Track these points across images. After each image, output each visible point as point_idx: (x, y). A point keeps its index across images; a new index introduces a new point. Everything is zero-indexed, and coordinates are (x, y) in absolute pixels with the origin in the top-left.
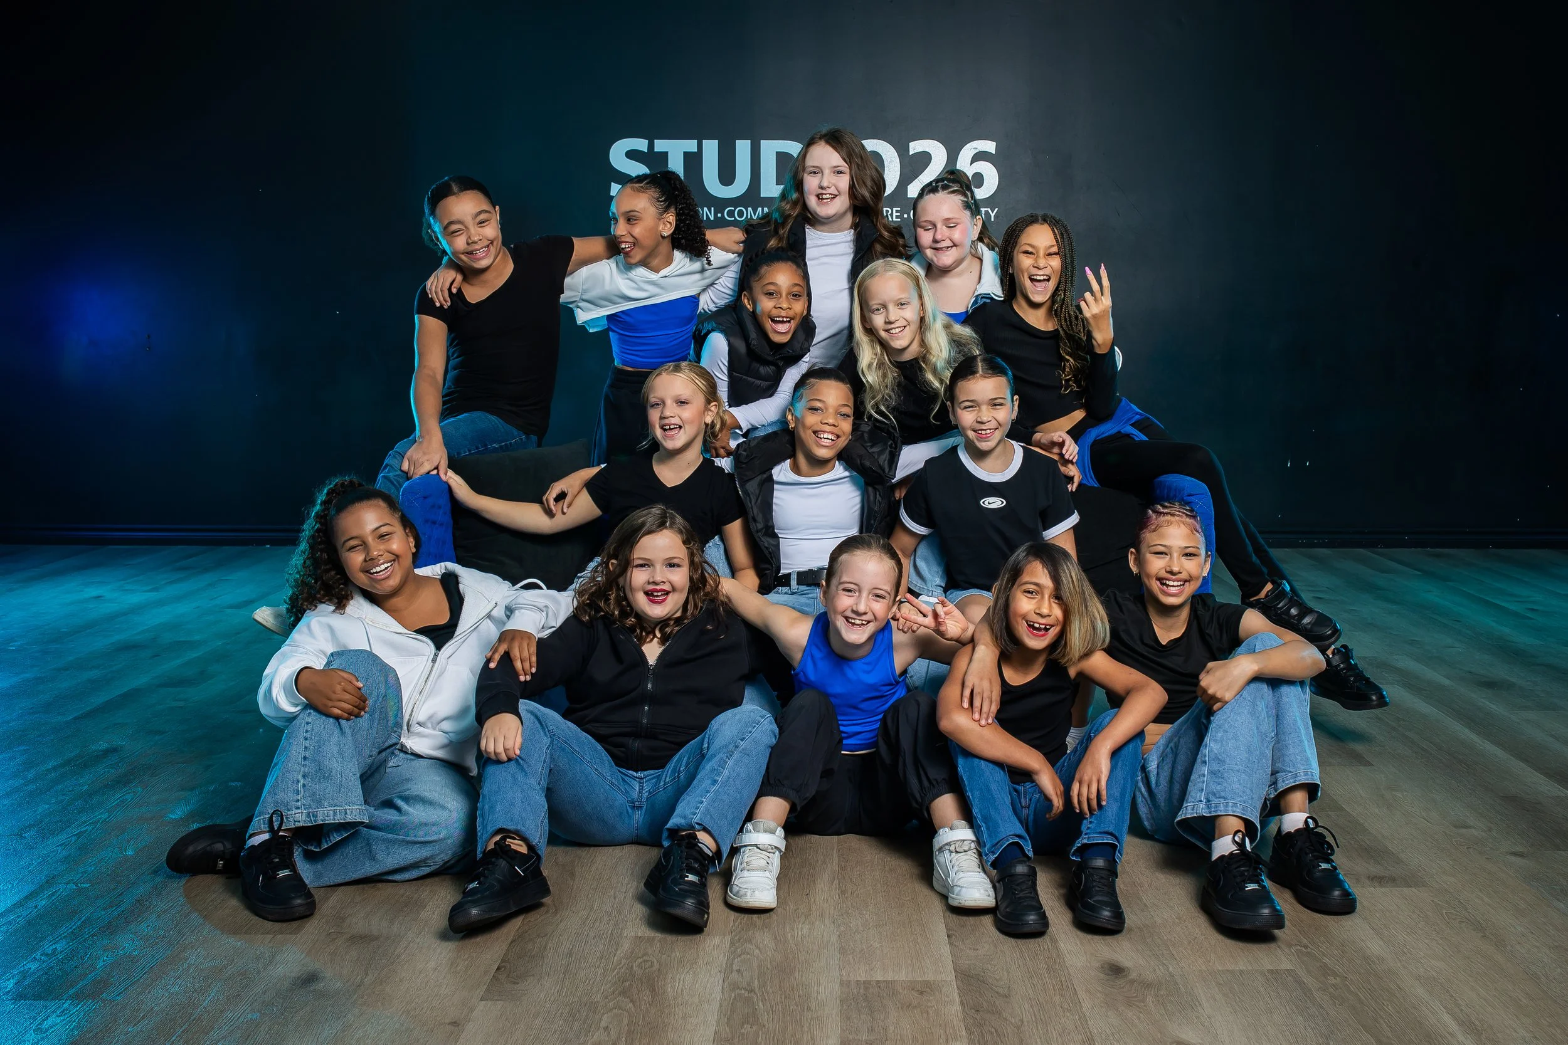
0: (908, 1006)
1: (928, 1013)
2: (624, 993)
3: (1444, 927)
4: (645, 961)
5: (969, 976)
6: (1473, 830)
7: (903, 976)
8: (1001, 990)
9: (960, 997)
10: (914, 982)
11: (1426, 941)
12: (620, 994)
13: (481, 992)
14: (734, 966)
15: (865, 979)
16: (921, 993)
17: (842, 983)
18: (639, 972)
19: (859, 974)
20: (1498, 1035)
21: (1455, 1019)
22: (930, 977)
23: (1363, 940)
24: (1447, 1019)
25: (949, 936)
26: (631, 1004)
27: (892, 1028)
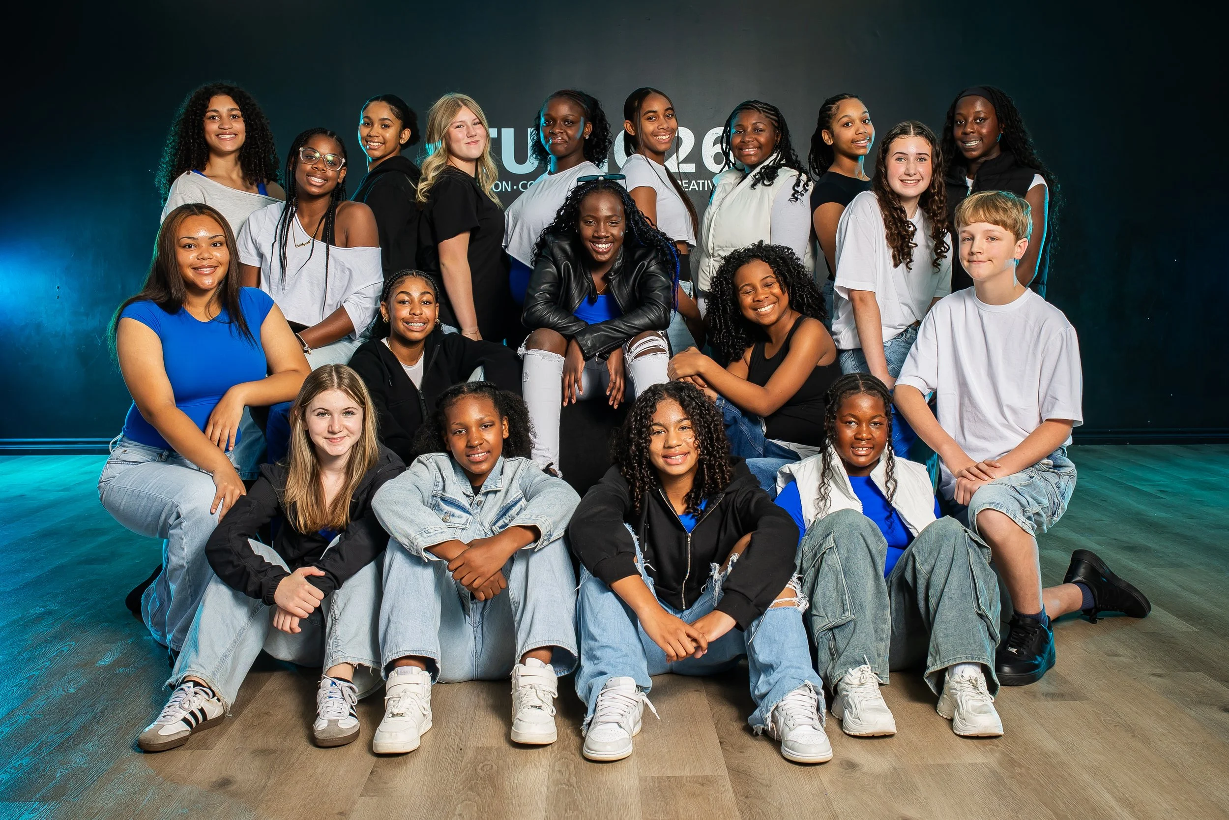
0: (693, 795)
1: (708, 799)
2: (471, 788)
3: (1102, 729)
4: (486, 765)
5: (738, 771)
6: (1122, 658)
7: (687, 773)
8: (764, 782)
9: (733, 787)
10: (696, 776)
11: (1090, 740)
12: (469, 789)
13: (360, 790)
14: (556, 768)
15: (658, 775)
16: (703, 785)
17: (640, 779)
18: (482, 773)
19: (654, 773)
20: (1147, 807)
21: (1114, 796)
22: (708, 772)
23: (1040, 740)
24: (1108, 797)
25: (721, 743)
26: (478, 797)
27: (681, 811)
